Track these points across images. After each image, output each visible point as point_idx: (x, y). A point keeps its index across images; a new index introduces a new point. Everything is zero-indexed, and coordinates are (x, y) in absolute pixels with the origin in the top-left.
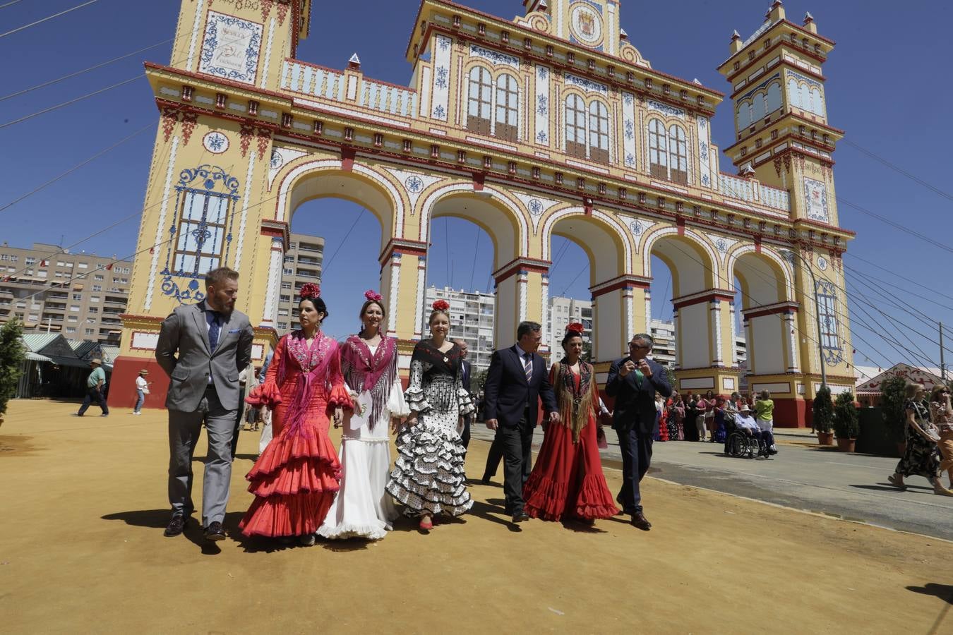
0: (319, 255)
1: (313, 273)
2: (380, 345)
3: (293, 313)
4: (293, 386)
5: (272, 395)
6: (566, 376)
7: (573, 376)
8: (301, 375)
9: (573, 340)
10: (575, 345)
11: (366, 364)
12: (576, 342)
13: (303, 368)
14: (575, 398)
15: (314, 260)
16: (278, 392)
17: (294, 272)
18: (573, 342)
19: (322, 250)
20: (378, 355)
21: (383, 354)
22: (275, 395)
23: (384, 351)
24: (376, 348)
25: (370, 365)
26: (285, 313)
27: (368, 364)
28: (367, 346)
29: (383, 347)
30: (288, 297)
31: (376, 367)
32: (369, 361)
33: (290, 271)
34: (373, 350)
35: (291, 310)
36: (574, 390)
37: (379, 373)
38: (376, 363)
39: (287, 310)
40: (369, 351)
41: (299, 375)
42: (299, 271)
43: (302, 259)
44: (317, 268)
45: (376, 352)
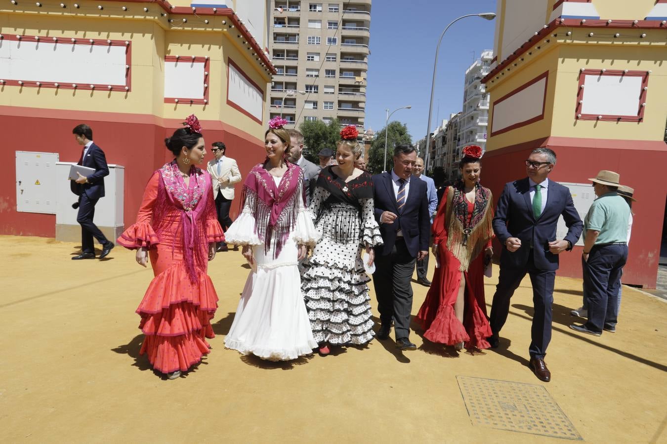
0: (366, 17)
1: (360, 40)
2: (284, 176)
3: (340, 90)
4: (175, 225)
5: (148, 237)
6: (459, 204)
7: (466, 204)
8: (184, 215)
9: (469, 167)
10: (470, 171)
11: (270, 196)
12: (471, 168)
13: (185, 208)
14: (465, 227)
15: (360, 24)
16: (153, 233)
17: (339, 41)
18: (468, 169)
19: (369, 10)
20: (282, 186)
21: (287, 185)
22: (150, 237)
23: (288, 182)
24: (280, 179)
25: (275, 197)
26: (332, 90)
27: (272, 196)
28: (272, 177)
29: (288, 177)
30: (333, 72)
31: (280, 198)
32: (273, 192)
33: (335, 41)
34: (277, 181)
35: (337, 87)
36: (465, 220)
37: (283, 204)
38: (280, 195)
39: (333, 87)
40: (274, 183)
41: (182, 214)
42: (344, 39)
43: (346, 24)
44: (365, 34)
45: (281, 183)
